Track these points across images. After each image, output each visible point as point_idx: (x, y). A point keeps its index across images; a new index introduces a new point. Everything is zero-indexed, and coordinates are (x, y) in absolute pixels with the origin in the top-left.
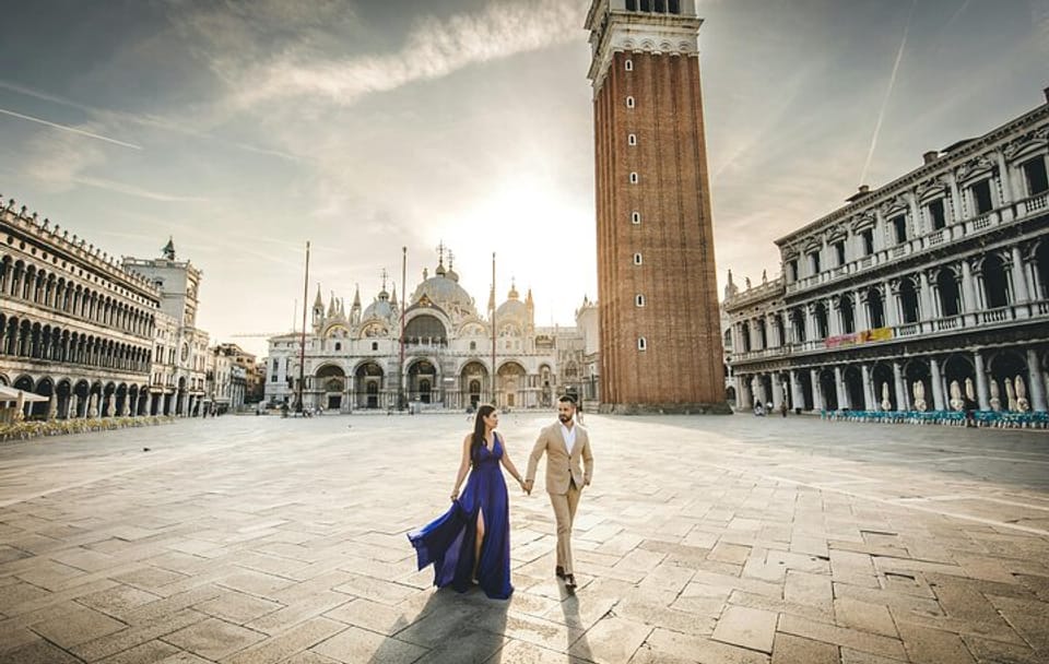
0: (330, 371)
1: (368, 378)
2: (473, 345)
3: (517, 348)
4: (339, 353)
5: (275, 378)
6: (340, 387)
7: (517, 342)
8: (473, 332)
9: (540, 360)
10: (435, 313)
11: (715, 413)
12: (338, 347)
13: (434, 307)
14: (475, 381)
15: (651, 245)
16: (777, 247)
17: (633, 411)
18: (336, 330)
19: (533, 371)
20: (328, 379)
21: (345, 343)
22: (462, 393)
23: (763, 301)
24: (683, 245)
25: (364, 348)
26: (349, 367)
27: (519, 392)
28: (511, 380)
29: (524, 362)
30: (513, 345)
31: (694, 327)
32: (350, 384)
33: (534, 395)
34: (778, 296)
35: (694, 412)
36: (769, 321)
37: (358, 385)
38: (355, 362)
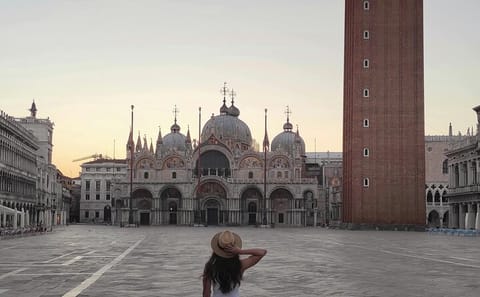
0: (142, 194)
1: (170, 199)
2: (251, 175)
3: (287, 177)
4: (147, 181)
5: (88, 197)
6: (149, 206)
7: (286, 172)
8: (251, 164)
9: (304, 188)
10: (221, 149)
11: (416, 230)
12: (146, 175)
13: (219, 144)
14: (252, 203)
15: (376, 112)
16: (475, 113)
17: (357, 227)
18: (145, 163)
19: (299, 196)
20: (139, 200)
21: (151, 172)
22: (242, 212)
23: (466, 151)
24: (401, 112)
25: (166, 176)
26: (156, 191)
27: (288, 212)
28: (281, 203)
29: (292, 188)
30: (283, 175)
31: (405, 171)
32: (157, 204)
33: (299, 215)
34: (472, 149)
35: (401, 229)
36: (469, 165)
37: (162, 204)
38: (160, 187)
